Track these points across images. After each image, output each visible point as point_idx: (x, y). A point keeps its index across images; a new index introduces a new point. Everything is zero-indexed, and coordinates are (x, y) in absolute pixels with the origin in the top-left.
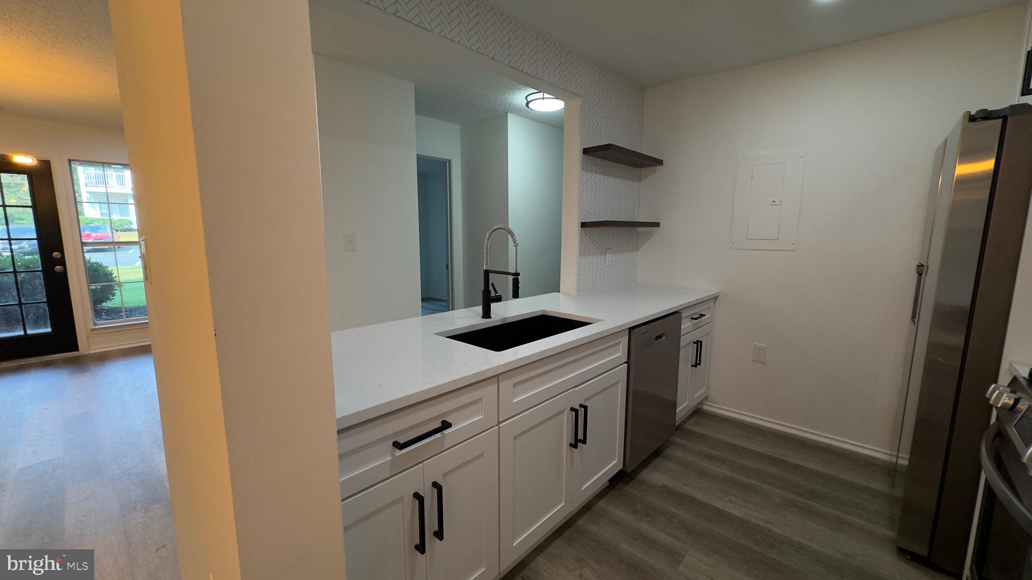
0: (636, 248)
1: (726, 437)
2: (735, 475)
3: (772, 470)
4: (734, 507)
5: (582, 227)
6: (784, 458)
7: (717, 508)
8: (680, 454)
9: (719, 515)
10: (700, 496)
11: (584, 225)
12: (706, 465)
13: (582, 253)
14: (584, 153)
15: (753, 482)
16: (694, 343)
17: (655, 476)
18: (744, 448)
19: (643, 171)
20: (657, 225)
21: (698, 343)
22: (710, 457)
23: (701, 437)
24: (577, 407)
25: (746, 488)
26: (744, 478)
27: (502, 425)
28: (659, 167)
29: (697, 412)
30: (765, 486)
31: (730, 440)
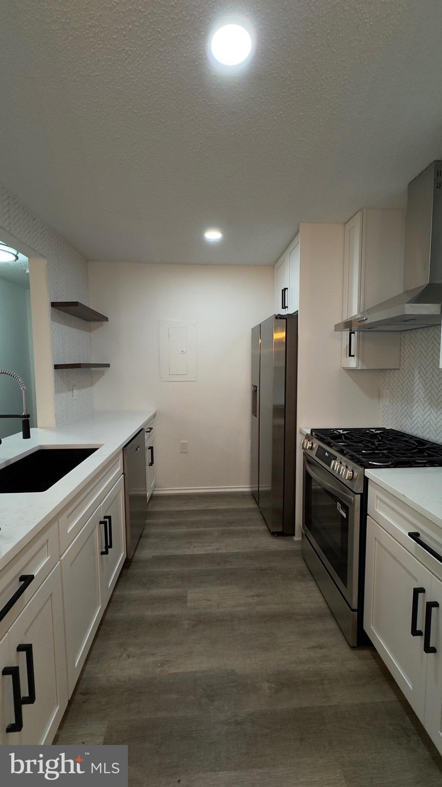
0: (92, 384)
1: (174, 507)
2: (190, 529)
3: (207, 518)
4: (198, 549)
5: (55, 368)
6: (208, 508)
7: (190, 555)
8: (153, 530)
9: (193, 559)
10: (178, 552)
11: (57, 367)
12: (172, 530)
13: (58, 391)
14: (52, 306)
15: (201, 529)
16: (149, 449)
17: (146, 553)
18: (187, 511)
19: (92, 324)
20: (108, 366)
21: (151, 448)
22: (173, 525)
23: (161, 513)
24: (102, 520)
25: (198, 535)
26: (195, 529)
27: (62, 558)
28: (105, 323)
29: (152, 497)
30: (208, 529)
31: (178, 509)
